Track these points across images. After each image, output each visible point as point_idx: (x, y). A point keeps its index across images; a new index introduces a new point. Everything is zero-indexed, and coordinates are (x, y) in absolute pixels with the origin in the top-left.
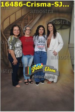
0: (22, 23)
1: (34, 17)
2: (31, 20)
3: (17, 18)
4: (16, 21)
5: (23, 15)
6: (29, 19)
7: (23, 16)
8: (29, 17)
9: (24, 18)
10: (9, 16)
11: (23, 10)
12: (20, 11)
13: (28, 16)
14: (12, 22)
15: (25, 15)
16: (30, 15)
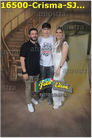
0: (25, 28)
1: (40, 21)
2: (37, 24)
3: (20, 23)
4: (18, 26)
5: (27, 18)
6: (34, 23)
7: (27, 20)
8: (34, 21)
9: (28, 22)
10: (11, 21)
11: (26, 12)
12: (24, 13)
13: (33, 19)
14: (13, 27)
15: (29, 18)
16: (35, 19)
